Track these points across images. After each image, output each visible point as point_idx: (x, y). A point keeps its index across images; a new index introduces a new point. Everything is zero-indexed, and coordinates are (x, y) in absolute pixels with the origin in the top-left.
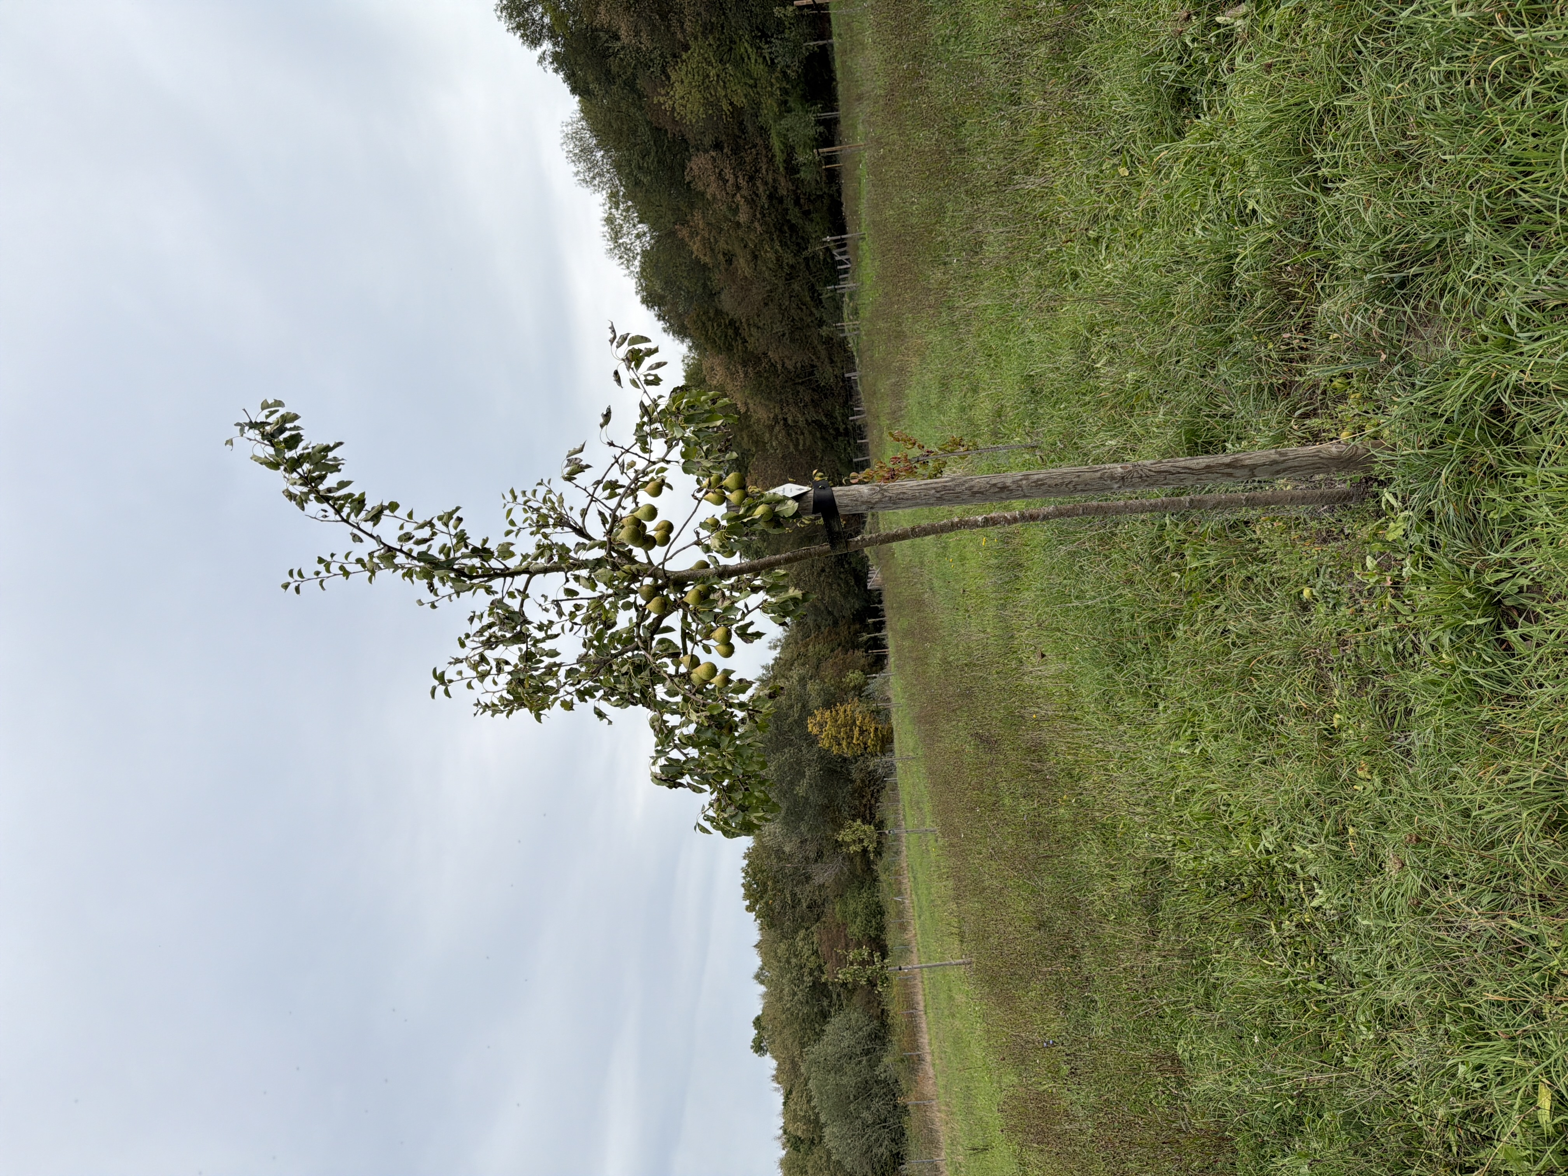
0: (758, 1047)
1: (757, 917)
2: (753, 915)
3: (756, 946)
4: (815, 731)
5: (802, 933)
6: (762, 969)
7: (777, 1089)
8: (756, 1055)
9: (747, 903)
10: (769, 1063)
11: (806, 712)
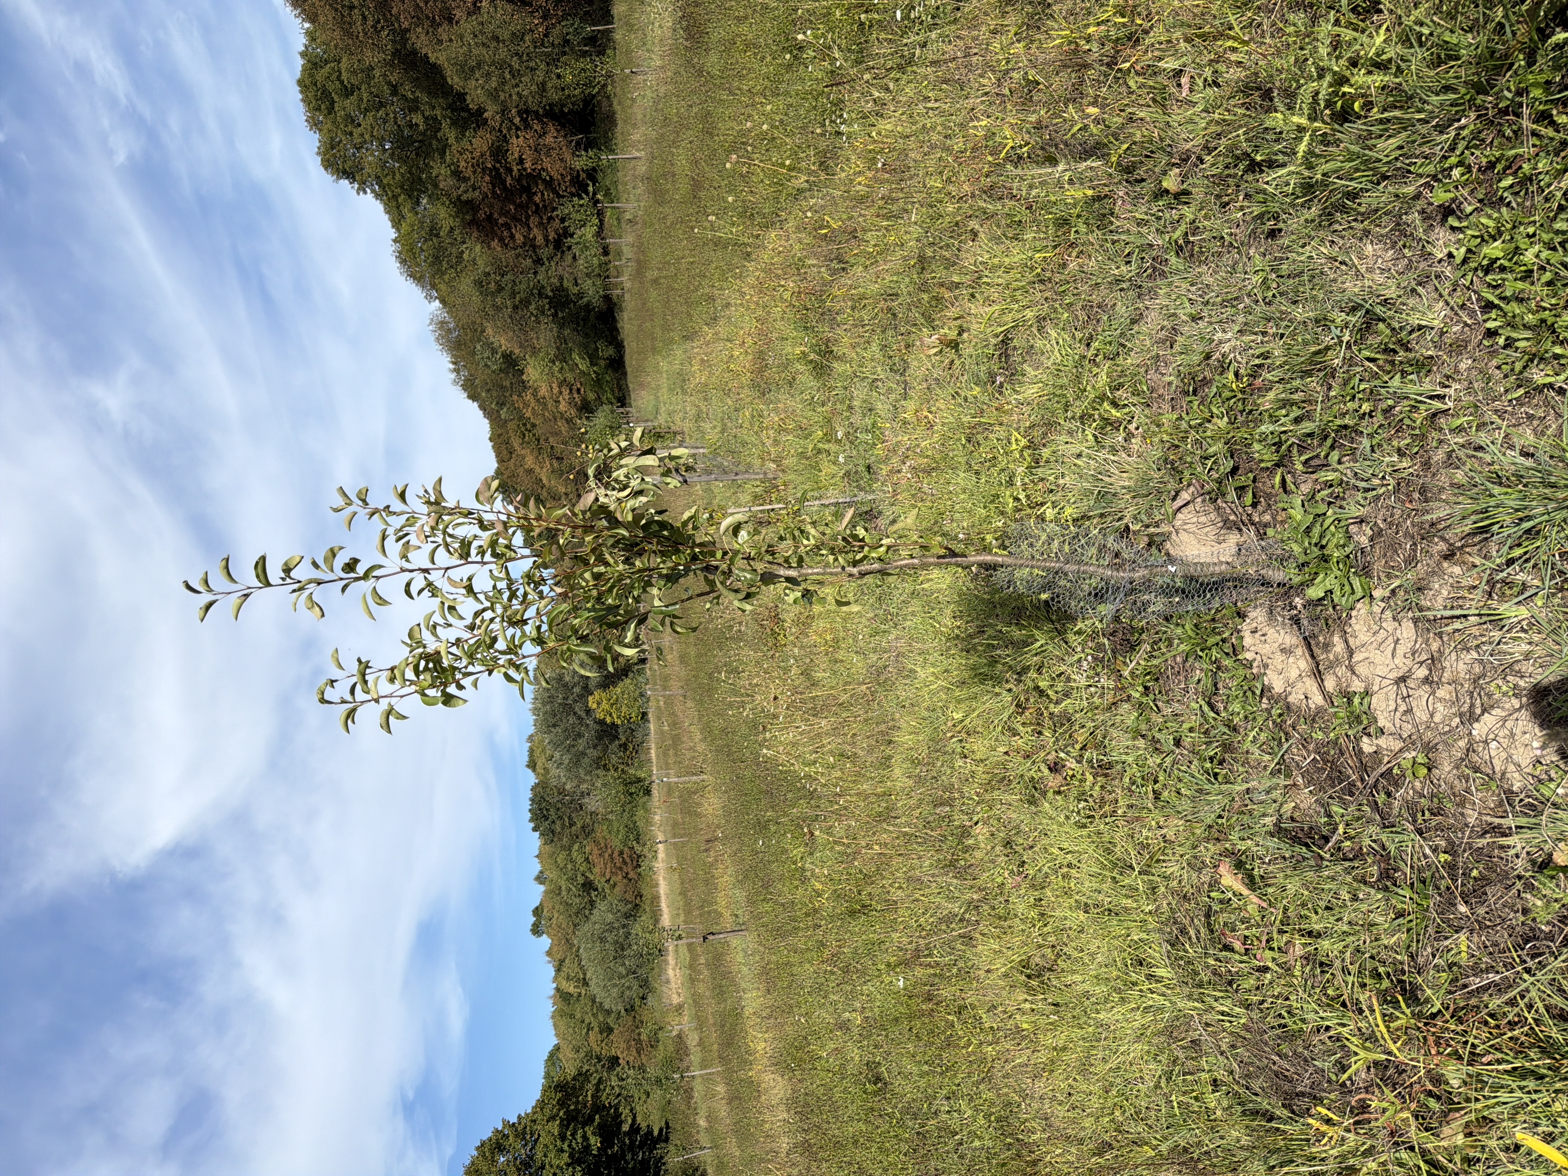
0: (536, 930)
1: (542, 834)
2: (537, 834)
3: (537, 856)
4: (595, 706)
5: (576, 847)
6: (541, 872)
7: (550, 962)
8: (533, 937)
9: (532, 825)
10: (545, 942)
11: (587, 690)
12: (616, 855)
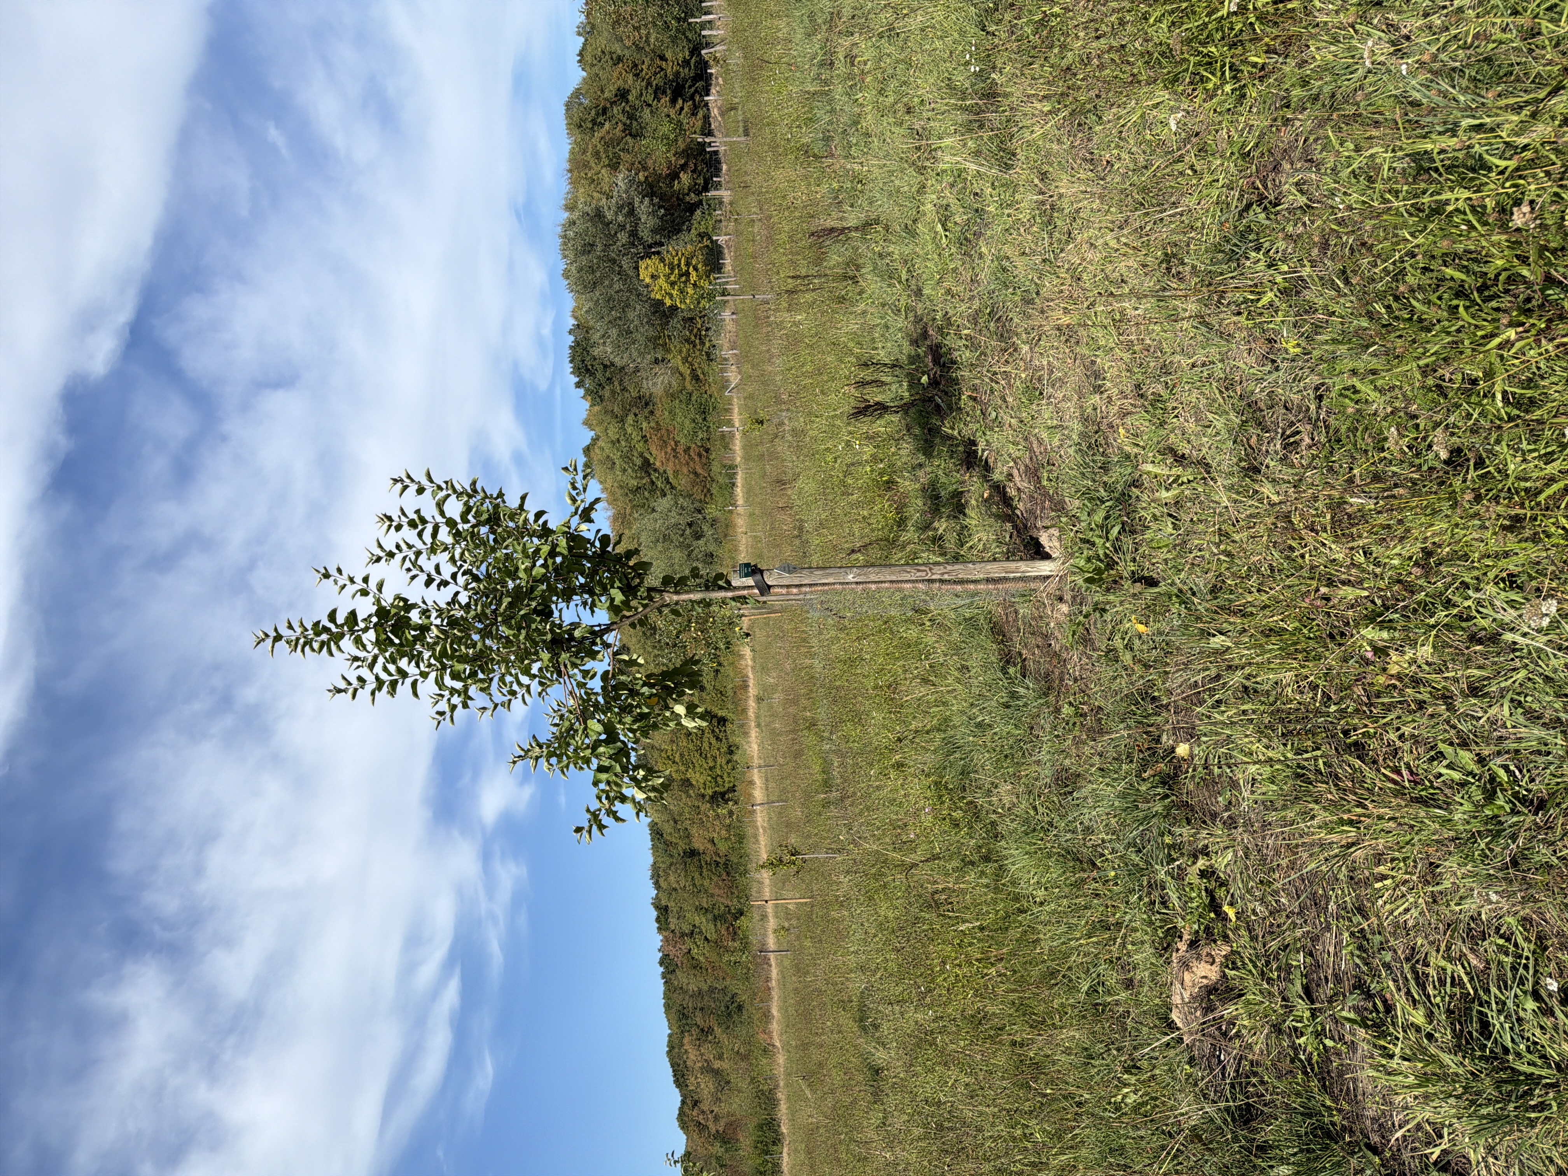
6: (590, 419)
9: (575, 379)
12: (680, 449)
